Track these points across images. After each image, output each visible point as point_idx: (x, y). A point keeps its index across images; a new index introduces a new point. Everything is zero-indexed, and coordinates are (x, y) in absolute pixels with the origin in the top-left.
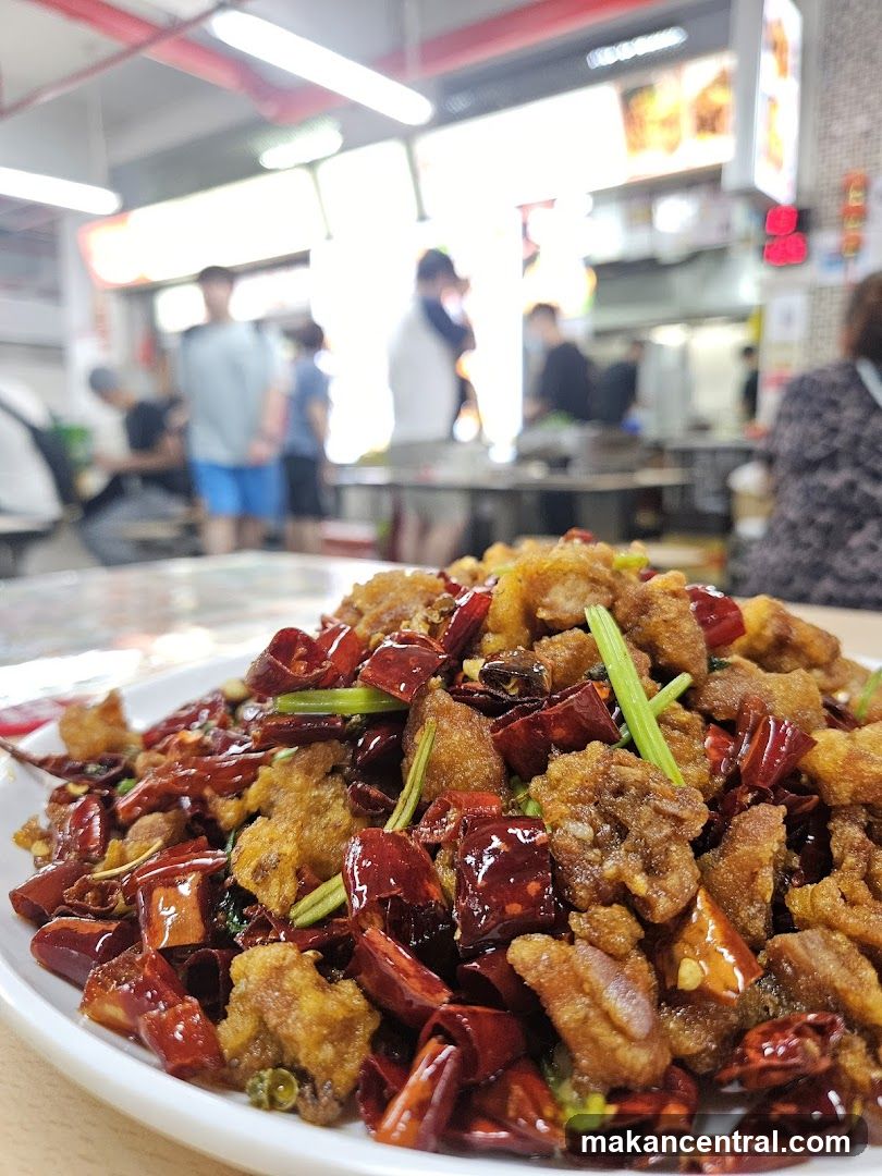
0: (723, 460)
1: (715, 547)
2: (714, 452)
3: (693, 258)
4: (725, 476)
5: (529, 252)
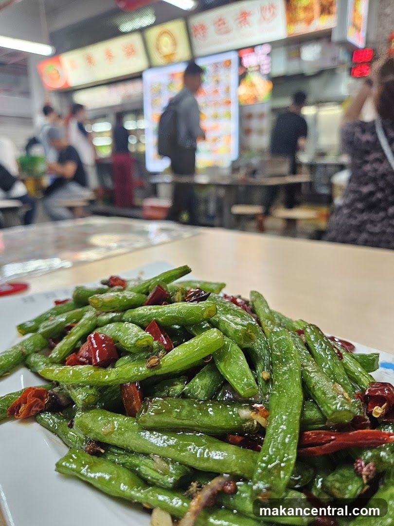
0: (330, 170)
1: (324, 210)
2: (325, 166)
3: (320, 73)
4: (330, 177)
5: (242, 71)
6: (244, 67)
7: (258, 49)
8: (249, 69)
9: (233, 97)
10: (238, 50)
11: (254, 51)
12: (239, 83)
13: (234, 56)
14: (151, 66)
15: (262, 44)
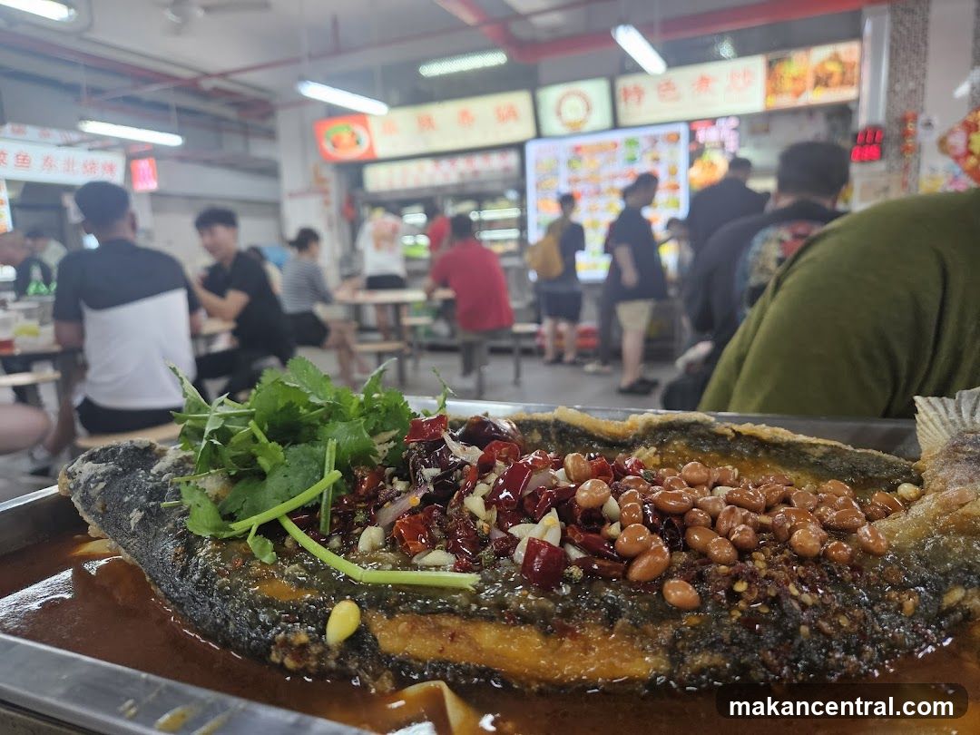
5: (694, 148)
6: (698, 143)
7: (721, 123)
8: (707, 146)
9: (682, 179)
10: (690, 122)
11: (714, 124)
12: (691, 164)
13: (683, 130)
14: (539, 135)
15: (728, 117)
